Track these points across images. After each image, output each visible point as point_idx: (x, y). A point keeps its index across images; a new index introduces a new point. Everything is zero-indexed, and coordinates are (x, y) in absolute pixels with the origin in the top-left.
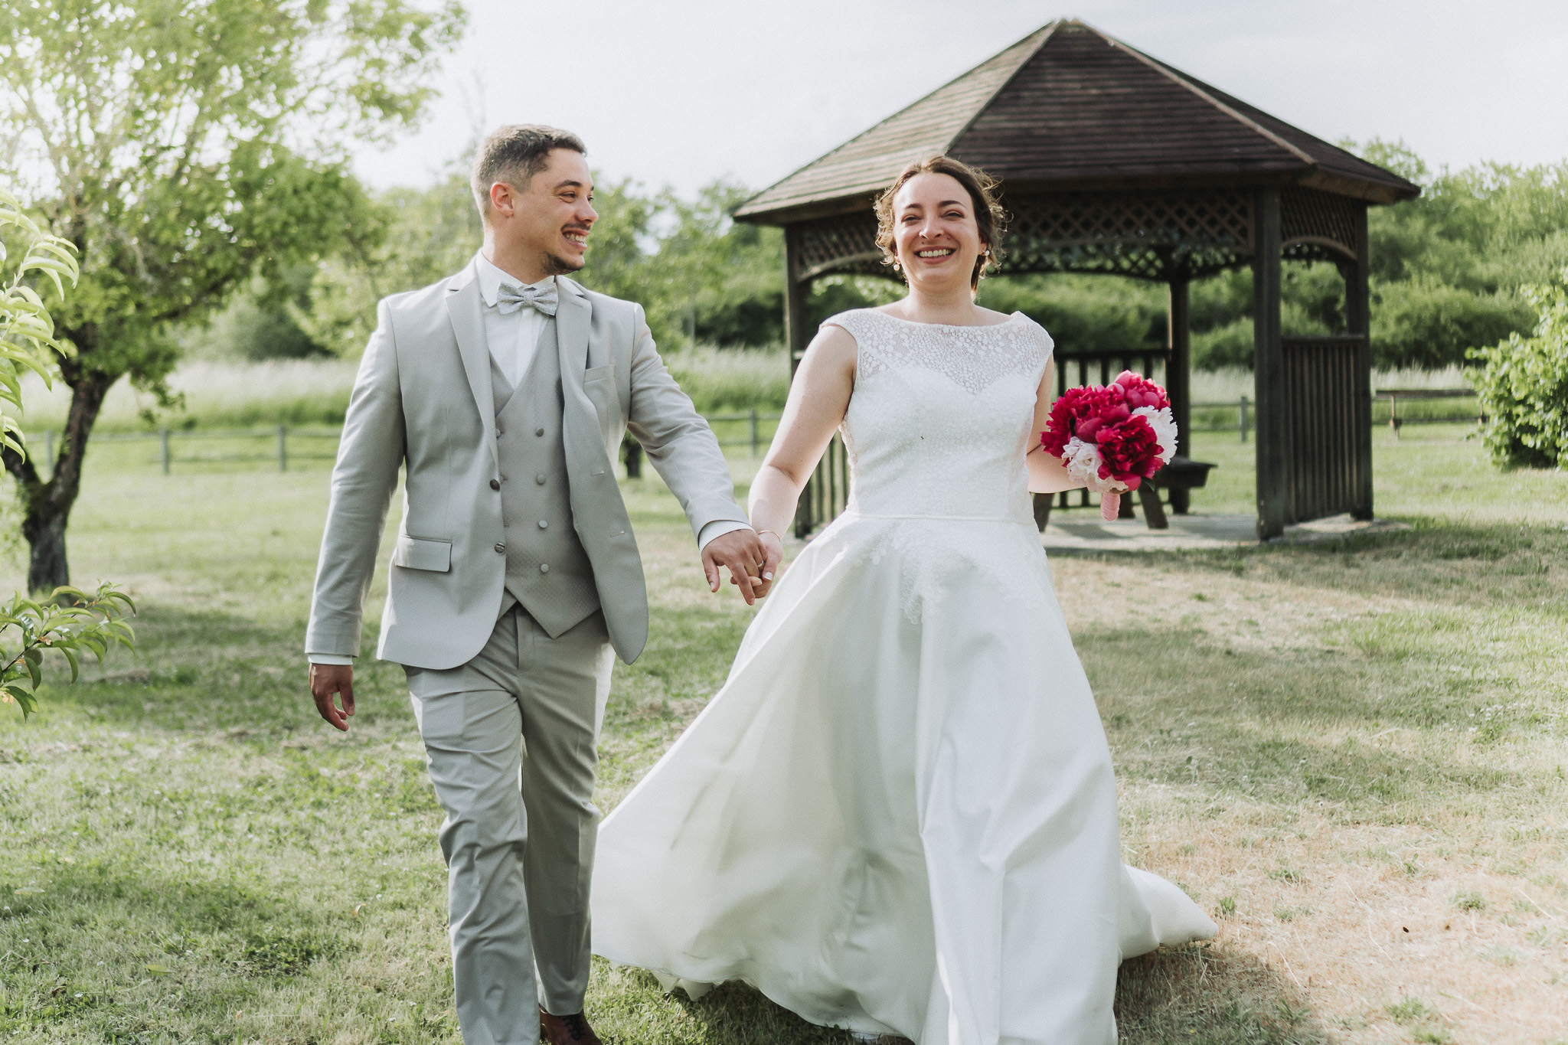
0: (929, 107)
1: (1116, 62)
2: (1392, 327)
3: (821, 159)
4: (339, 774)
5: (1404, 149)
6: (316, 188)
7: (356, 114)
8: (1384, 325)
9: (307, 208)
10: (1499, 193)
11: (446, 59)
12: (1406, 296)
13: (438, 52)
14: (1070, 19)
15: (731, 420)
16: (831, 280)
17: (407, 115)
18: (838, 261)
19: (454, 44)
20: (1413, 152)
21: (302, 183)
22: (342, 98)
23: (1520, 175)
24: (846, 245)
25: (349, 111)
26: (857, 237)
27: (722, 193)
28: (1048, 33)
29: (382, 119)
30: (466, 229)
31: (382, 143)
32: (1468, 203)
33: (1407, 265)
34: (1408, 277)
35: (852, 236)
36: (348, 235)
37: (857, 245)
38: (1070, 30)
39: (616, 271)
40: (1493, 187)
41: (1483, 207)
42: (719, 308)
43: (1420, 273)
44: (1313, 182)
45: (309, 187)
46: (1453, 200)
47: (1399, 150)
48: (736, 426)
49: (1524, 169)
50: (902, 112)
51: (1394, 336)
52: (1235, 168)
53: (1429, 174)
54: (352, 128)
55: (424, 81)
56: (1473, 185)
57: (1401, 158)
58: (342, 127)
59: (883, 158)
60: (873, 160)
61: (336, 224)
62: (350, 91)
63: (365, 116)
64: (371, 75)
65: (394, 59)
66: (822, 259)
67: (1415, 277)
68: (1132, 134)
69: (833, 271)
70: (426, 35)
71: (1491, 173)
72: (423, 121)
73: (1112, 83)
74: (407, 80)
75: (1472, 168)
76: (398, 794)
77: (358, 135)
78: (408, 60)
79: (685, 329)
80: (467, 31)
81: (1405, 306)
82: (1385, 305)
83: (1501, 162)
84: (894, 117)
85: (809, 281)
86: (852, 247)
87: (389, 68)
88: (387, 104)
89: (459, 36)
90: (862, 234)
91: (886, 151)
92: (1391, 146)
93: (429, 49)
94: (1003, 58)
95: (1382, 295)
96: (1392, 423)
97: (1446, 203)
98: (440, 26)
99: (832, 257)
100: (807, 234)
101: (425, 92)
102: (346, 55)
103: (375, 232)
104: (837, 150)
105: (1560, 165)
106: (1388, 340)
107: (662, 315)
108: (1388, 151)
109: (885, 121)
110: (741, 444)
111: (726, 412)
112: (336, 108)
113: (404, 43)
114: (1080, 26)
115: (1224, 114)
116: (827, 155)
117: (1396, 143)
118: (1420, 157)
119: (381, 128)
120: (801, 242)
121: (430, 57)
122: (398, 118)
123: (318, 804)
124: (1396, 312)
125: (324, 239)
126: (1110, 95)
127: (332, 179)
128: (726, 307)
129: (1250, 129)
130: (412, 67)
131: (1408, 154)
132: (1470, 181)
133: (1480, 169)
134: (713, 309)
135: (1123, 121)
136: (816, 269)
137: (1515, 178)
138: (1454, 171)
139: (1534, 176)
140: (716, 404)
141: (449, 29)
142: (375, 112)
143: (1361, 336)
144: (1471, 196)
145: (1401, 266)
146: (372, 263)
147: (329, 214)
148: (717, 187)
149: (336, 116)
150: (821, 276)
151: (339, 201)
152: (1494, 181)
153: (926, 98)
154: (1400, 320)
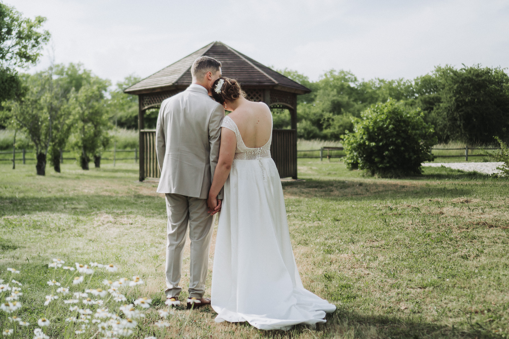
0: (179, 64)
1: (229, 54)
2: (337, 129)
3: (149, 77)
4: (18, 223)
5: (351, 73)
6: (8, 82)
7: (19, 60)
8: (335, 128)
9: (6, 87)
10: (380, 88)
11: (44, 46)
12: (341, 119)
13: (42, 44)
14: (218, 41)
15: (129, 152)
16: (151, 110)
17: (34, 61)
18: (153, 105)
19: (47, 42)
20: (353, 74)
21: (4, 80)
22: (15, 56)
23: (386, 83)
24: (155, 101)
25: (17, 59)
26: (158, 99)
27: (132, 79)
28: (212, 45)
29: (26, 62)
30: (48, 91)
31: (26, 68)
32: (370, 91)
33: (342, 110)
34: (342, 114)
35: (156, 98)
36: (16, 94)
37: (158, 101)
38: (218, 44)
39: (93, 105)
40: (378, 86)
41: (374, 92)
42: (129, 116)
43: (346, 112)
44: (278, 88)
45: (6, 81)
46: (365, 90)
47: (349, 74)
48: (131, 154)
49: (387, 81)
50: (172, 65)
51: (338, 131)
52: (257, 84)
53: (358, 81)
54: (18, 64)
55: (38, 52)
56: (372, 85)
57: (349, 76)
58: (15, 64)
59: (165, 78)
60: (163, 78)
61: (13, 91)
62: (16, 54)
63: (21, 61)
64: (23, 50)
65: (30, 46)
66: (148, 104)
67: (344, 114)
68: (231, 74)
69: (152, 108)
70: (39, 40)
71: (378, 82)
72: (37, 62)
73: (227, 60)
74: (33, 51)
75: (372, 80)
76: (31, 226)
77: (19, 66)
78: (34, 46)
79: (114, 123)
80: (50, 39)
81: (341, 123)
82: (335, 122)
83: (381, 78)
84: (170, 66)
85: (145, 110)
86: (156, 101)
87: (28, 48)
88: (28, 58)
89: (48, 40)
90: (159, 98)
91: (166, 75)
92: (347, 72)
93: (40, 43)
94: (200, 51)
95: (335, 119)
96: (328, 157)
97: (363, 91)
98: (43, 37)
99: (151, 104)
100: (145, 97)
101: (38, 55)
102: (17, 44)
103: (23, 93)
104: (154, 74)
105: (398, 80)
106: (336, 133)
107: (107, 118)
108: (346, 73)
109: (167, 67)
110: (132, 159)
111: (128, 149)
112: (13, 59)
113: (33, 41)
114: (221, 43)
115: (256, 69)
116: (151, 76)
117: (348, 71)
118: (355, 76)
119: (26, 64)
120: (143, 99)
121: (40, 46)
122: (30, 61)
123: (13, 228)
124: (339, 124)
125: (10, 95)
126: (226, 63)
127: (12, 79)
128: (131, 117)
129: (262, 74)
130: (35, 48)
131: (352, 75)
132: (371, 84)
133: (374, 80)
134: (126, 117)
135: (229, 70)
136: (146, 107)
137: (385, 84)
138: (366, 81)
139: (391, 83)
140: (125, 147)
141: (45, 39)
142: (24, 60)
143: (294, 130)
144: (371, 88)
145: (340, 110)
146: (22, 102)
147: (11, 89)
148: (130, 77)
149: (13, 61)
150: (149, 109)
151: (14, 85)
152: (379, 84)
153: (178, 61)
154: (340, 126)
